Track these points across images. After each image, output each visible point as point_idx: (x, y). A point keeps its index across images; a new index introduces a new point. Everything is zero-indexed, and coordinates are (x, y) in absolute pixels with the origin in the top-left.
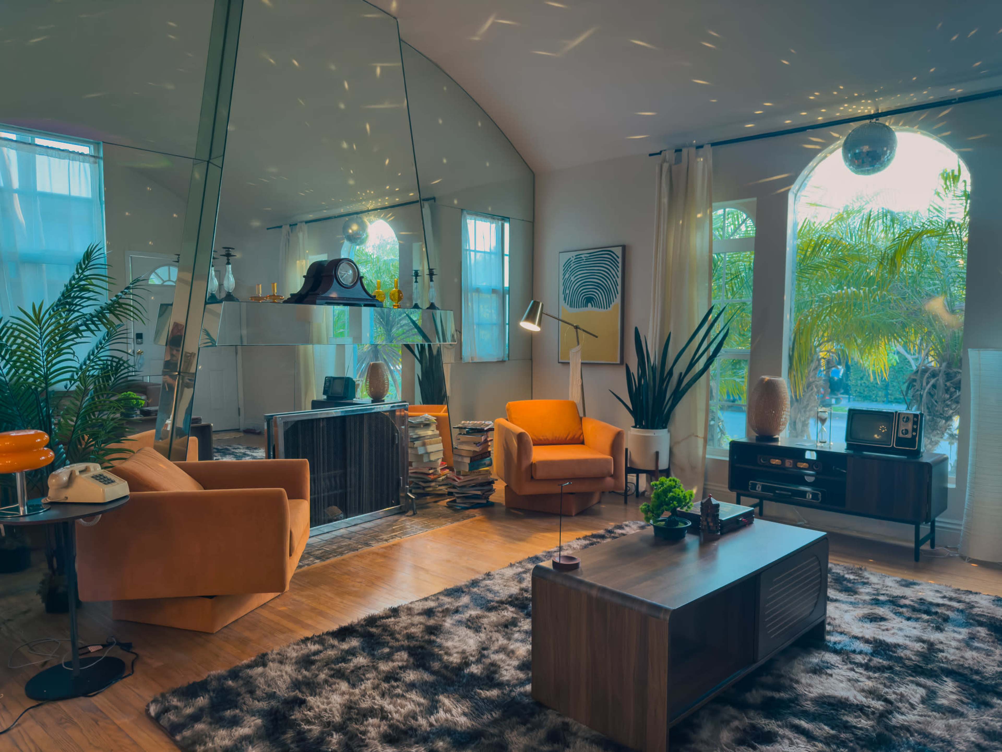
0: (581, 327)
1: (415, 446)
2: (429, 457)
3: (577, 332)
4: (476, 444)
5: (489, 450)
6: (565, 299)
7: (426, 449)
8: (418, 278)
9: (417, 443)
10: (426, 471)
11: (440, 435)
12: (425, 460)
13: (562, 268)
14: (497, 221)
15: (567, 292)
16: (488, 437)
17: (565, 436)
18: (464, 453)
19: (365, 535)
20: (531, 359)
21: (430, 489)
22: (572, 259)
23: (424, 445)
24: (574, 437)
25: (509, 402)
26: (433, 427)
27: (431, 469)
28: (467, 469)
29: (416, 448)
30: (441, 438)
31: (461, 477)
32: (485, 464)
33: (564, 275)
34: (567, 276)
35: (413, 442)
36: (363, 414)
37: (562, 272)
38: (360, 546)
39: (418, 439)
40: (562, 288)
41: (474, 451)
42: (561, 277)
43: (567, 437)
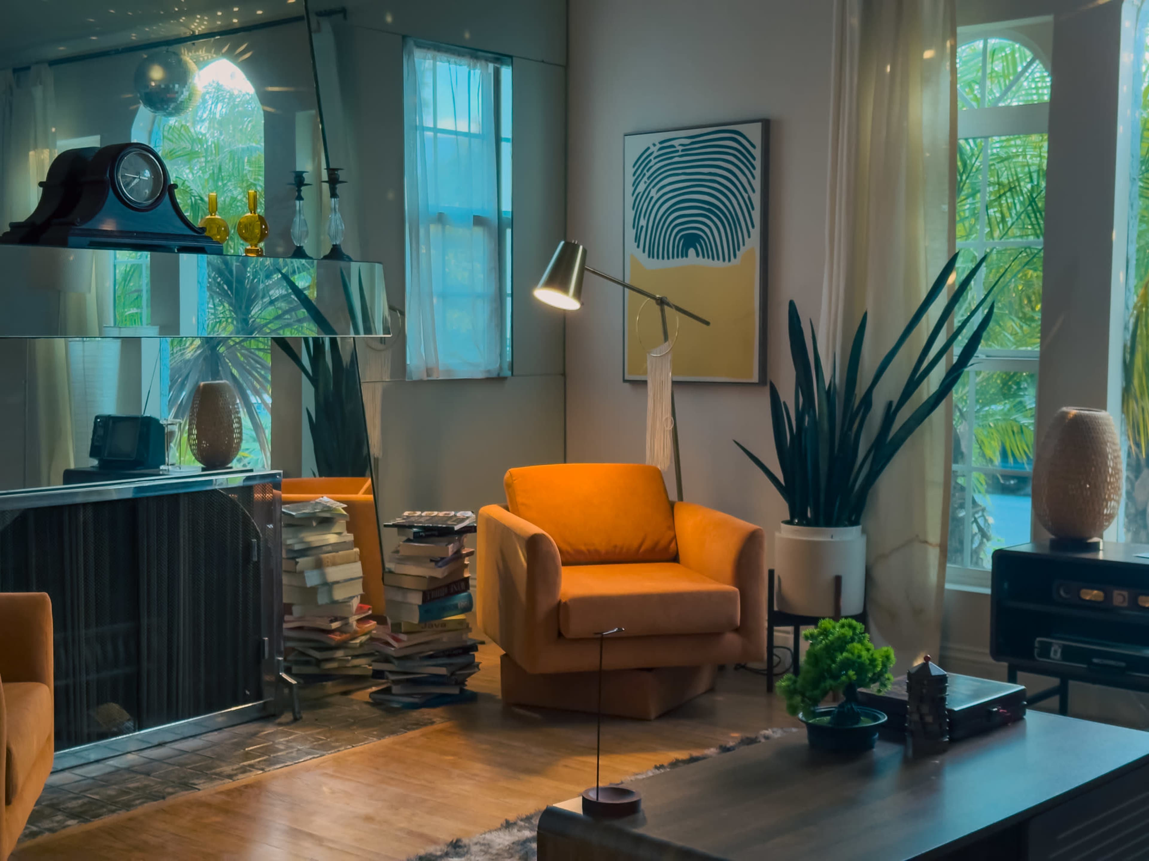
0: (671, 299)
1: (299, 568)
2: (330, 592)
3: (662, 311)
4: (436, 561)
5: (466, 575)
6: (637, 239)
7: (323, 575)
8: (303, 188)
9: (302, 561)
10: (322, 623)
11: (356, 543)
12: (322, 599)
13: (630, 170)
14: (483, 62)
15: (643, 222)
16: (462, 547)
17: (635, 544)
18: (407, 583)
19: (181, 765)
20: (564, 374)
21: (334, 665)
22: (652, 149)
23: (319, 565)
24: (656, 544)
25: (510, 470)
26: (341, 526)
27: (336, 620)
28: (415, 620)
29: (302, 573)
30: (357, 550)
31: (403, 637)
32: (456, 607)
33: (636, 184)
34: (641, 188)
35: (294, 558)
36: (177, 495)
37: (630, 179)
38: (170, 790)
39: (304, 552)
40: (630, 214)
41: (432, 579)
42: (629, 189)
43: (640, 546)
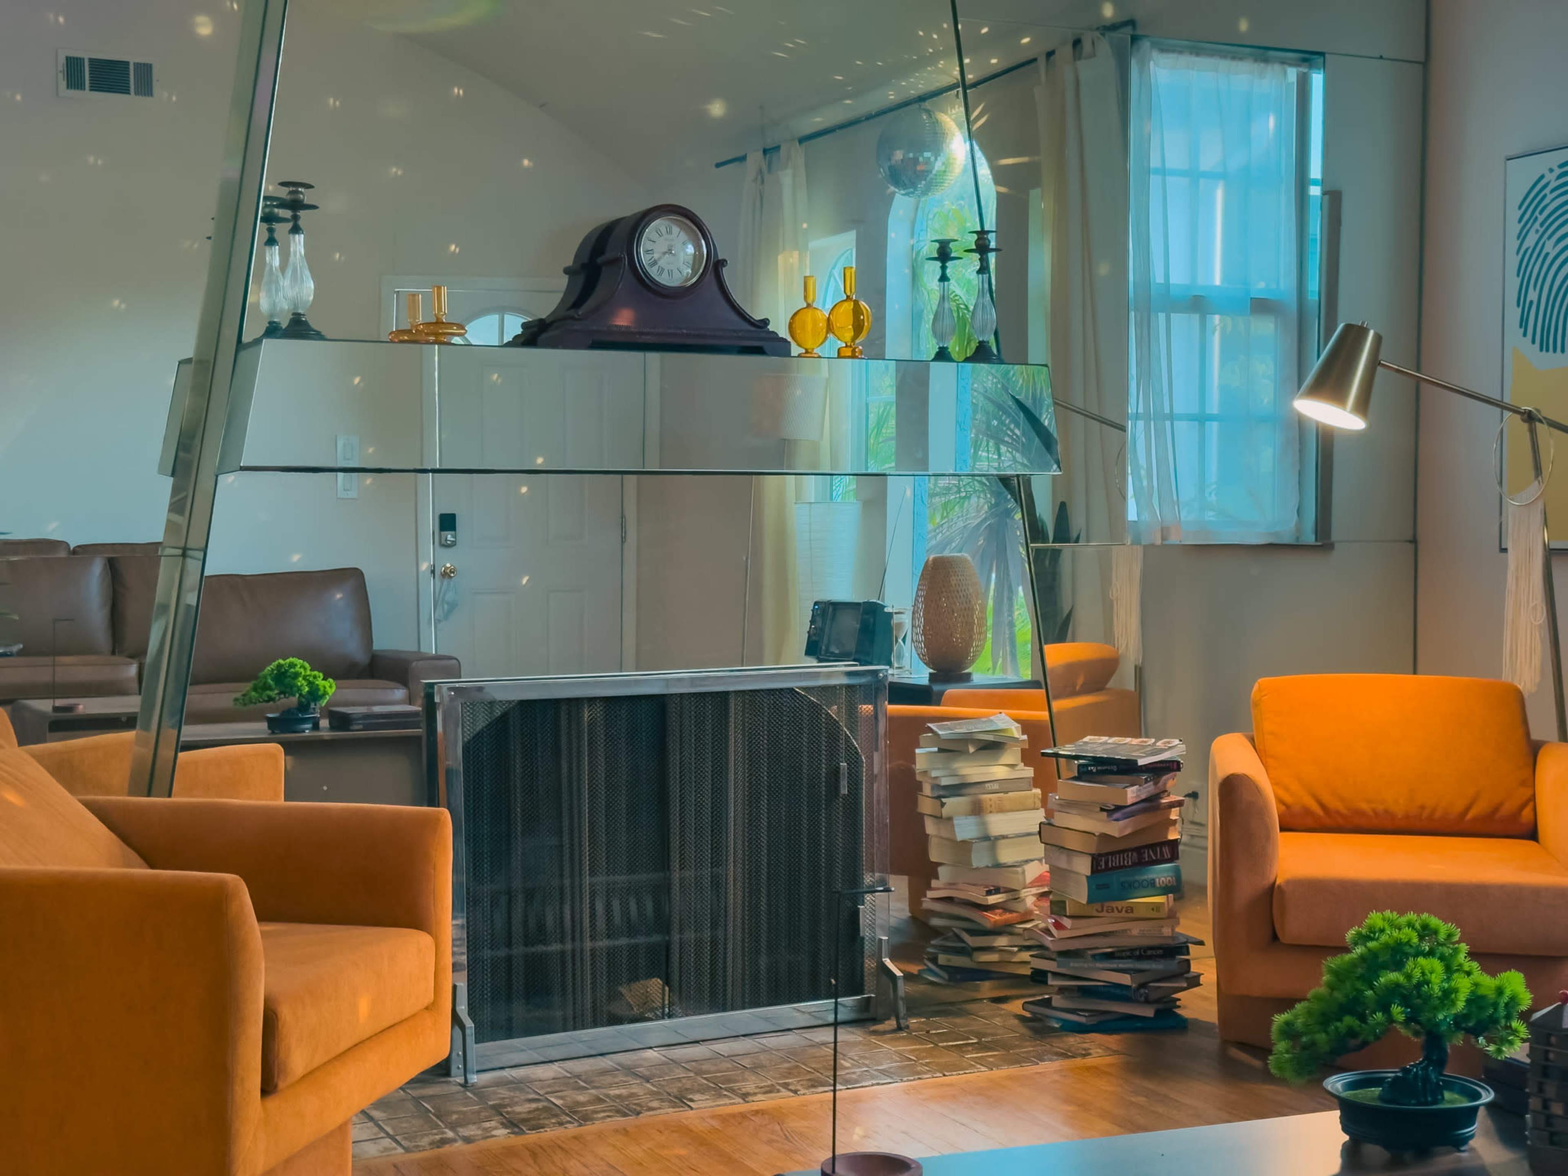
0: (1548, 412)
1: (945, 811)
2: (993, 849)
3: (1533, 432)
4: (1113, 811)
5: (1172, 836)
6: (1523, 322)
7: (984, 825)
8: (949, 264)
9: (951, 803)
10: (976, 895)
11: (1036, 782)
12: (980, 859)
13: (1514, 214)
14: (1277, 67)
15: (1533, 295)
16: (1164, 792)
17: (1459, 806)
18: (1073, 842)
20: (1414, 541)
21: (994, 957)
22: (1549, 177)
23: (977, 810)
24: (1496, 809)
25: (1260, 680)
26: (1011, 756)
27: (997, 891)
28: (1082, 897)
29: (950, 819)
30: (1038, 791)
31: (1067, 922)
32: (1152, 883)
33: (1522, 236)
34: (1531, 240)
35: (939, 797)
36: (727, 693)
37: (1514, 228)
39: (957, 789)
40: (1513, 283)
41: (1105, 837)
42: (1513, 243)
43: (1468, 809)
